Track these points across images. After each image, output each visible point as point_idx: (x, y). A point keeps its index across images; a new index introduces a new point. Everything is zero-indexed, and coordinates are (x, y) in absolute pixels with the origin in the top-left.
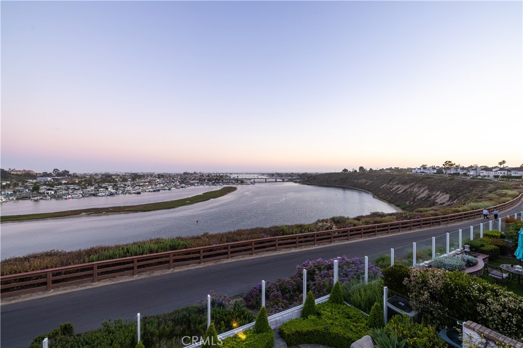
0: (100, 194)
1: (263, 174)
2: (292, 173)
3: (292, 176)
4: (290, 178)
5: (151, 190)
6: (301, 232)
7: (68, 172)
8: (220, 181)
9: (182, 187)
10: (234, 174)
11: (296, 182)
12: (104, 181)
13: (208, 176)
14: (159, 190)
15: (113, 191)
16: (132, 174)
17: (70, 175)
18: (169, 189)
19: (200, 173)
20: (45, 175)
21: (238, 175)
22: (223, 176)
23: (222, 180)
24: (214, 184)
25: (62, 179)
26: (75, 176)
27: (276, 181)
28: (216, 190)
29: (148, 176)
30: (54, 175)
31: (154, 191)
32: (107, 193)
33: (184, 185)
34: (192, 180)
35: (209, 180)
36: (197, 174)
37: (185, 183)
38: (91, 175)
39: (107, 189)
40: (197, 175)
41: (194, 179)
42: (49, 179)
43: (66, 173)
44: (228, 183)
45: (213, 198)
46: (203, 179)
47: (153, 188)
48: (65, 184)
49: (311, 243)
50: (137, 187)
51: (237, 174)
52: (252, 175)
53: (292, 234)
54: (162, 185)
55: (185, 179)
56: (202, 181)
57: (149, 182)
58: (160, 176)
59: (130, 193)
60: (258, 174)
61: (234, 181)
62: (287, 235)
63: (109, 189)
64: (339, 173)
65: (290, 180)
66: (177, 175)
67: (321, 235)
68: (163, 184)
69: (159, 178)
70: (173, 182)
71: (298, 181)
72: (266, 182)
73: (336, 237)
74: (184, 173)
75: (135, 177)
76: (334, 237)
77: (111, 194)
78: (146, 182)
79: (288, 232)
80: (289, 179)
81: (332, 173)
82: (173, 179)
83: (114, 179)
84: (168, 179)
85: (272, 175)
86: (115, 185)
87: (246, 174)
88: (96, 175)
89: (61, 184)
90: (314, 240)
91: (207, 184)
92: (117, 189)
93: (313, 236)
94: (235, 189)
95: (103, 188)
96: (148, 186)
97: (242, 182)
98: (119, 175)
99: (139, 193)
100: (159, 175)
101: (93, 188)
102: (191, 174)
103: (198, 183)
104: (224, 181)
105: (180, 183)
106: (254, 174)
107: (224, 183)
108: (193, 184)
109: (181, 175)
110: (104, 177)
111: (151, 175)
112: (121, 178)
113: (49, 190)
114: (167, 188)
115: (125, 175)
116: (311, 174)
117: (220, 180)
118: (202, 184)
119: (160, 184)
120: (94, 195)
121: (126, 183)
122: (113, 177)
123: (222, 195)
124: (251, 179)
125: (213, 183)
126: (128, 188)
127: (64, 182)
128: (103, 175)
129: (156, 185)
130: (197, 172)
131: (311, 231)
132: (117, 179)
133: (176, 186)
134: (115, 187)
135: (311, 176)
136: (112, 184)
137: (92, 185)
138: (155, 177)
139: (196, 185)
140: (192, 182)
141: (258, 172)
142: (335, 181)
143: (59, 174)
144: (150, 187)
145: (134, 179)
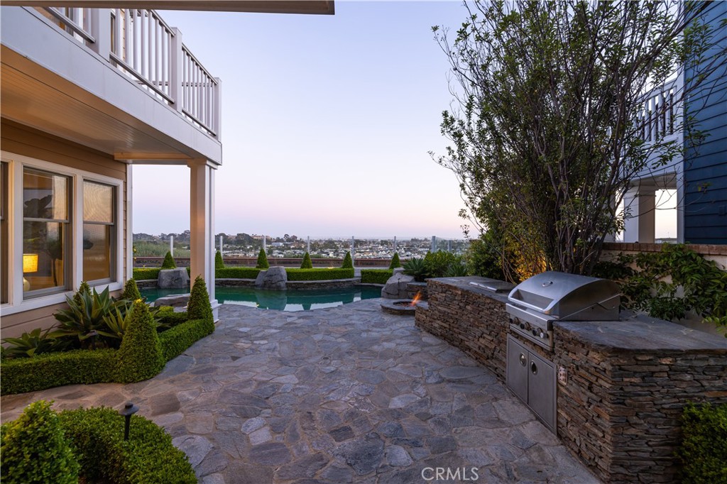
7: (296, 237)
12: (326, 247)
17: (298, 241)
20: (278, 240)
23: (461, 249)
25: (291, 245)
26: (302, 242)
29: (370, 243)
30: (285, 240)
33: (410, 253)
37: (411, 251)
41: (423, 247)
42: (281, 244)
47: (374, 256)
48: (293, 249)
50: (358, 254)
55: (412, 246)
57: (371, 249)
66: (404, 241)
68: (386, 251)
69: (382, 245)
70: (398, 250)
74: (412, 240)
75: (357, 243)
78: (367, 249)
82: (398, 246)
83: (335, 245)
84: (392, 246)
86: (336, 251)
88: (320, 241)
89: (289, 249)
98: (341, 241)
100: (382, 241)
102: (421, 241)
105: (406, 251)
109: (408, 242)
110: (327, 243)
111: (374, 242)
112: (342, 244)
113: (280, 253)
115: (347, 242)
119: (382, 251)
127: (292, 247)
128: (326, 241)
129: (378, 252)
130: (428, 238)
132: (339, 246)
134: (336, 253)
138: (378, 243)
140: (420, 250)
143: (289, 240)
144: (371, 254)
145: (355, 246)
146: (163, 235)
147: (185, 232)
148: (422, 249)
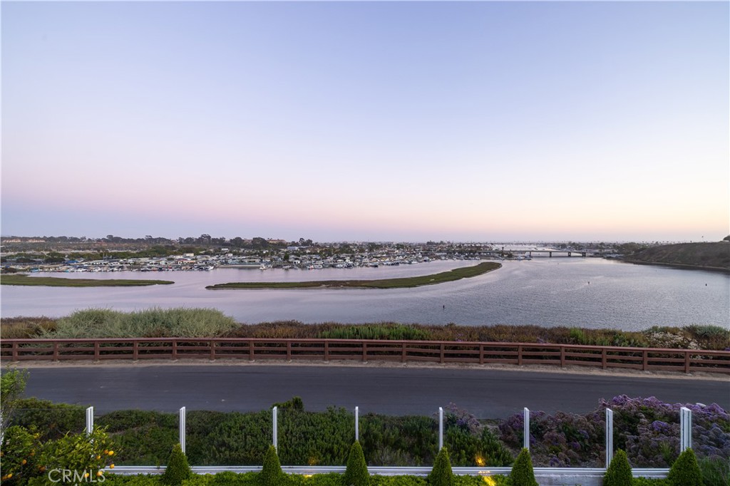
0: (338, 266)
1: (545, 245)
2: (602, 244)
3: (601, 248)
4: (597, 251)
5: (389, 263)
6: (613, 344)
7: (311, 241)
8: (477, 254)
9: (425, 261)
10: (498, 244)
11: (609, 258)
12: (342, 252)
13: (460, 247)
14: (398, 264)
15: (350, 263)
16: (370, 243)
17: (313, 245)
18: (410, 263)
19: (449, 243)
20: (294, 244)
21: (504, 246)
22: (481, 247)
23: (480, 253)
24: (467, 258)
25: (307, 248)
26: (317, 246)
27: (569, 256)
28: (470, 266)
30: (300, 244)
31: (392, 264)
32: (345, 265)
33: (427, 258)
34: (438, 252)
35: (461, 252)
36: (445, 244)
37: (428, 256)
38: (331, 245)
39: (345, 260)
40: (444, 246)
41: (440, 251)
42: (296, 248)
43: (310, 241)
44: (487, 257)
45: (465, 277)
46: (452, 251)
47: (391, 261)
48: (309, 253)
49: (634, 365)
50: (375, 259)
51: (503, 244)
52: (527, 246)
53: (595, 344)
54: (401, 257)
55: (429, 250)
56: (451, 253)
57: (387, 253)
58: (399, 246)
59: (367, 266)
60: (537, 244)
61: (497, 255)
62: (583, 344)
63: (347, 260)
64: (713, 244)
65: (596, 255)
66: (420, 245)
67: (660, 354)
68: (403, 256)
69: (398, 249)
70: (415, 254)
71: (614, 256)
72: (551, 256)
73: (698, 365)
74: (428, 243)
75: (373, 247)
76: (692, 364)
77: (349, 266)
78: (383, 254)
79: (585, 340)
80: (596, 253)
81: (695, 244)
82: (414, 250)
83: (351, 250)
84: (408, 251)
85: (563, 246)
86: (352, 256)
87: (517, 244)
88: (335, 244)
89: (305, 254)
90: (642, 362)
91: (458, 257)
92: (354, 261)
93: (640, 354)
94: (498, 266)
95: (341, 259)
96: (386, 258)
97: (510, 256)
98: (356, 245)
99: (376, 266)
101: (332, 259)
102: (437, 244)
103: (445, 256)
104: (482, 254)
105: (423, 256)
106: (531, 244)
107: (482, 257)
108: (438, 258)
109: (424, 245)
110: (342, 247)
111: (389, 245)
112: (358, 248)
113: (296, 259)
114: (407, 261)
115: (362, 245)
116: (643, 245)
117: (476, 252)
118: (451, 257)
119: (399, 256)
120: (333, 266)
121: (363, 254)
122: (351, 247)
123: (479, 274)
124: (525, 252)
125: (466, 256)
126: (366, 260)
127: (308, 251)
128: (341, 245)
129: (395, 257)
130: (445, 241)
131: (635, 345)
132: (355, 250)
133: (417, 259)
134: (352, 259)
135: (643, 249)
136: (350, 255)
137: (331, 256)
138: (394, 247)
139: (443, 258)
140: (438, 254)
141: (536, 241)
142: (704, 259)
143: (304, 244)
144: (388, 260)
145: (371, 250)
146: (181, 239)
147: (202, 236)
148: (440, 254)
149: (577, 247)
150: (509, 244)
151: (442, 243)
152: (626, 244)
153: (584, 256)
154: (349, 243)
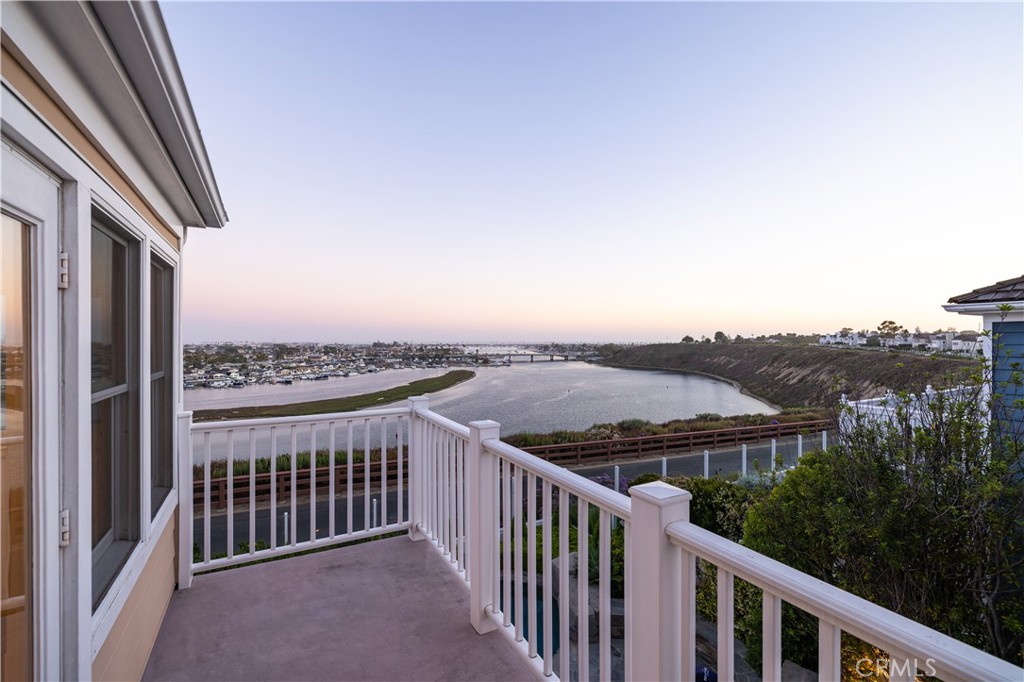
0: (216, 384)
1: (527, 347)
2: (584, 345)
3: (583, 350)
4: (579, 353)
5: (312, 376)
8: (444, 359)
9: (370, 371)
10: (471, 345)
11: (590, 362)
12: (223, 360)
13: (421, 350)
14: (326, 377)
15: (239, 378)
16: (276, 345)
18: (346, 375)
19: (405, 344)
21: (479, 348)
22: (449, 350)
23: (448, 358)
24: (430, 365)
27: (552, 360)
28: (434, 376)
29: (305, 350)
31: (317, 379)
32: (229, 382)
33: (373, 367)
34: (389, 358)
35: (422, 358)
36: (400, 345)
37: (375, 364)
38: (198, 348)
39: (229, 374)
40: (399, 349)
41: (394, 356)
44: (457, 363)
45: (428, 392)
46: (410, 355)
47: (314, 373)
50: (285, 371)
51: (477, 345)
52: (506, 348)
54: (331, 367)
55: (376, 355)
56: (408, 359)
57: (308, 361)
58: (328, 350)
59: (271, 383)
60: (518, 345)
61: (469, 360)
63: (233, 375)
64: (675, 345)
65: (579, 359)
66: (362, 347)
68: (335, 365)
69: (326, 353)
70: (353, 361)
71: (594, 359)
72: (532, 361)
74: (375, 345)
75: (281, 351)
77: (237, 385)
78: (301, 362)
80: (579, 356)
81: (661, 345)
82: (353, 355)
83: (241, 356)
84: (343, 356)
85: (544, 348)
86: (244, 367)
87: (495, 346)
88: (208, 347)
91: (419, 365)
92: (247, 375)
94: (471, 375)
95: (221, 372)
96: (305, 368)
97: (486, 361)
98: (250, 348)
99: (288, 382)
100: (326, 347)
101: (202, 372)
102: (388, 346)
103: (400, 363)
104: (451, 359)
105: (367, 364)
106: (511, 345)
107: (450, 364)
108: (390, 366)
109: (368, 348)
110: (222, 351)
111: (312, 348)
112: (254, 353)
114: (341, 373)
115: (261, 349)
116: (621, 346)
117: (443, 357)
118: (408, 365)
119: (328, 365)
120: (204, 385)
121: (264, 363)
122: (240, 351)
123: (446, 387)
124: (504, 355)
125: (430, 363)
126: (269, 373)
128: (220, 347)
129: (320, 367)
130: (400, 342)
132: (248, 356)
133: (358, 369)
134: (244, 371)
135: (620, 351)
136: (238, 364)
137: (201, 367)
138: (319, 351)
139: (397, 366)
140: (389, 361)
141: (516, 341)
142: (668, 360)
144: (309, 371)
145: (278, 356)
148: (392, 360)
149: (559, 348)
150: (485, 345)
151: (395, 344)
152: (606, 345)
153: (566, 360)
154: (236, 344)
